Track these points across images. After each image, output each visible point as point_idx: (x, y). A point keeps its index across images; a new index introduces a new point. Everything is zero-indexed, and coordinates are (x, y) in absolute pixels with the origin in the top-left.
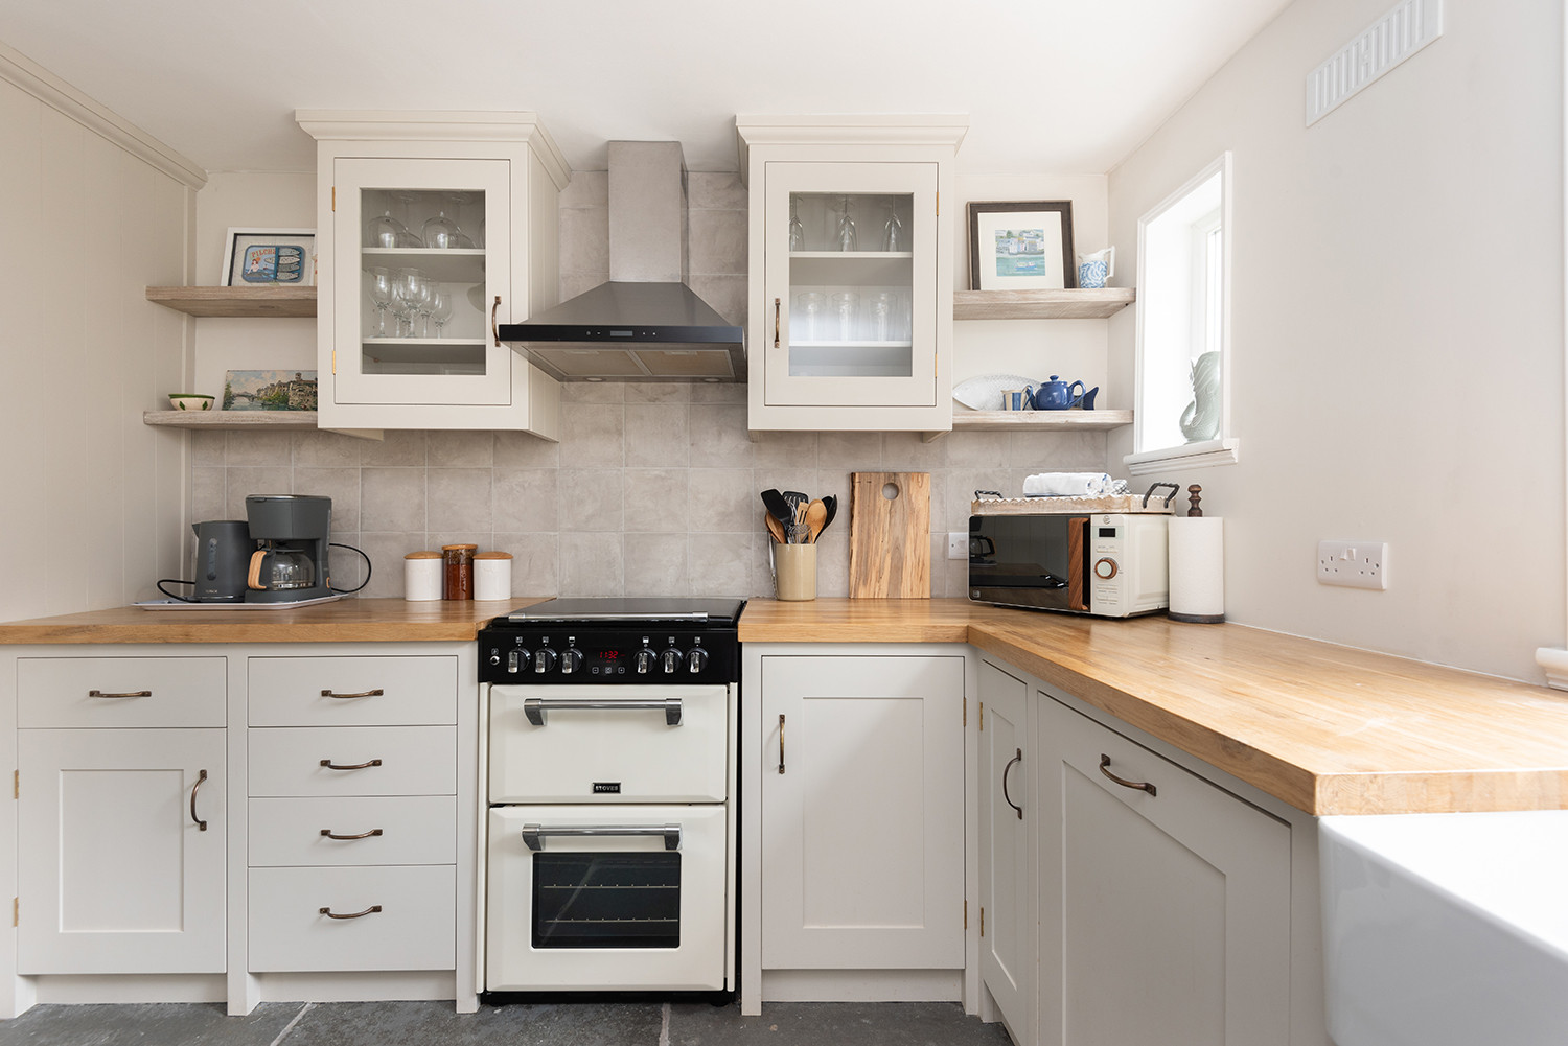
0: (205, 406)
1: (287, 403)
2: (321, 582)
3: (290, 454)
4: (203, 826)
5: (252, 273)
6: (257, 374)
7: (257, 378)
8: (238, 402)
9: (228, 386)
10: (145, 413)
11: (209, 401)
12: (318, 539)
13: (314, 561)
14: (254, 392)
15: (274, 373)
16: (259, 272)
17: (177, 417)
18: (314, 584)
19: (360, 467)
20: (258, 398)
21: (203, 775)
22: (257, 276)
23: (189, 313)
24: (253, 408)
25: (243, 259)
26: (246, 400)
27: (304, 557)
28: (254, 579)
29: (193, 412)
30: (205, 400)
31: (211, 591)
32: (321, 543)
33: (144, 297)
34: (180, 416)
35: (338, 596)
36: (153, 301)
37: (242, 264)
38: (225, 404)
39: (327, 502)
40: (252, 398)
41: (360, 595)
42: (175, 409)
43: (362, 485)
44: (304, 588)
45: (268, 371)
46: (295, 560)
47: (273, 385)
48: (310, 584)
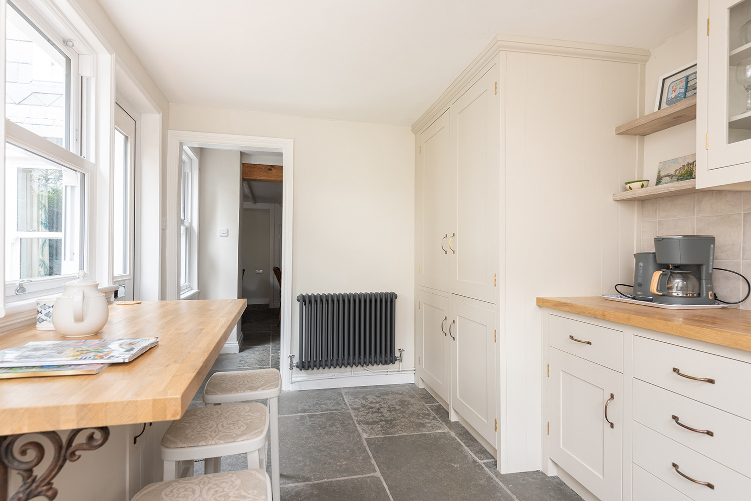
0: (642, 186)
1: (692, 175)
2: (705, 295)
3: (694, 208)
4: (612, 425)
5: (672, 99)
6: (675, 161)
7: (675, 163)
8: (663, 181)
9: (659, 171)
10: (614, 195)
11: (645, 183)
12: (702, 265)
13: (699, 279)
14: (673, 172)
15: (685, 158)
16: (676, 97)
17: (629, 195)
18: (699, 295)
19: (743, 213)
20: (675, 176)
21: (612, 396)
22: (674, 100)
23: (639, 135)
24: (671, 182)
25: (667, 93)
26: (668, 178)
27: (691, 276)
28: (654, 288)
29: (637, 191)
30: (642, 182)
31: (639, 293)
32: (704, 268)
33: (614, 133)
34: (629, 194)
35: (722, 305)
36: (618, 134)
37: (666, 95)
38: (657, 183)
39: (712, 240)
40: (671, 176)
41: (742, 307)
42: (628, 190)
43: (744, 226)
44: (689, 297)
45: (681, 157)
46: (685, 278)
47: (684, 165)
48: (695, 295)
